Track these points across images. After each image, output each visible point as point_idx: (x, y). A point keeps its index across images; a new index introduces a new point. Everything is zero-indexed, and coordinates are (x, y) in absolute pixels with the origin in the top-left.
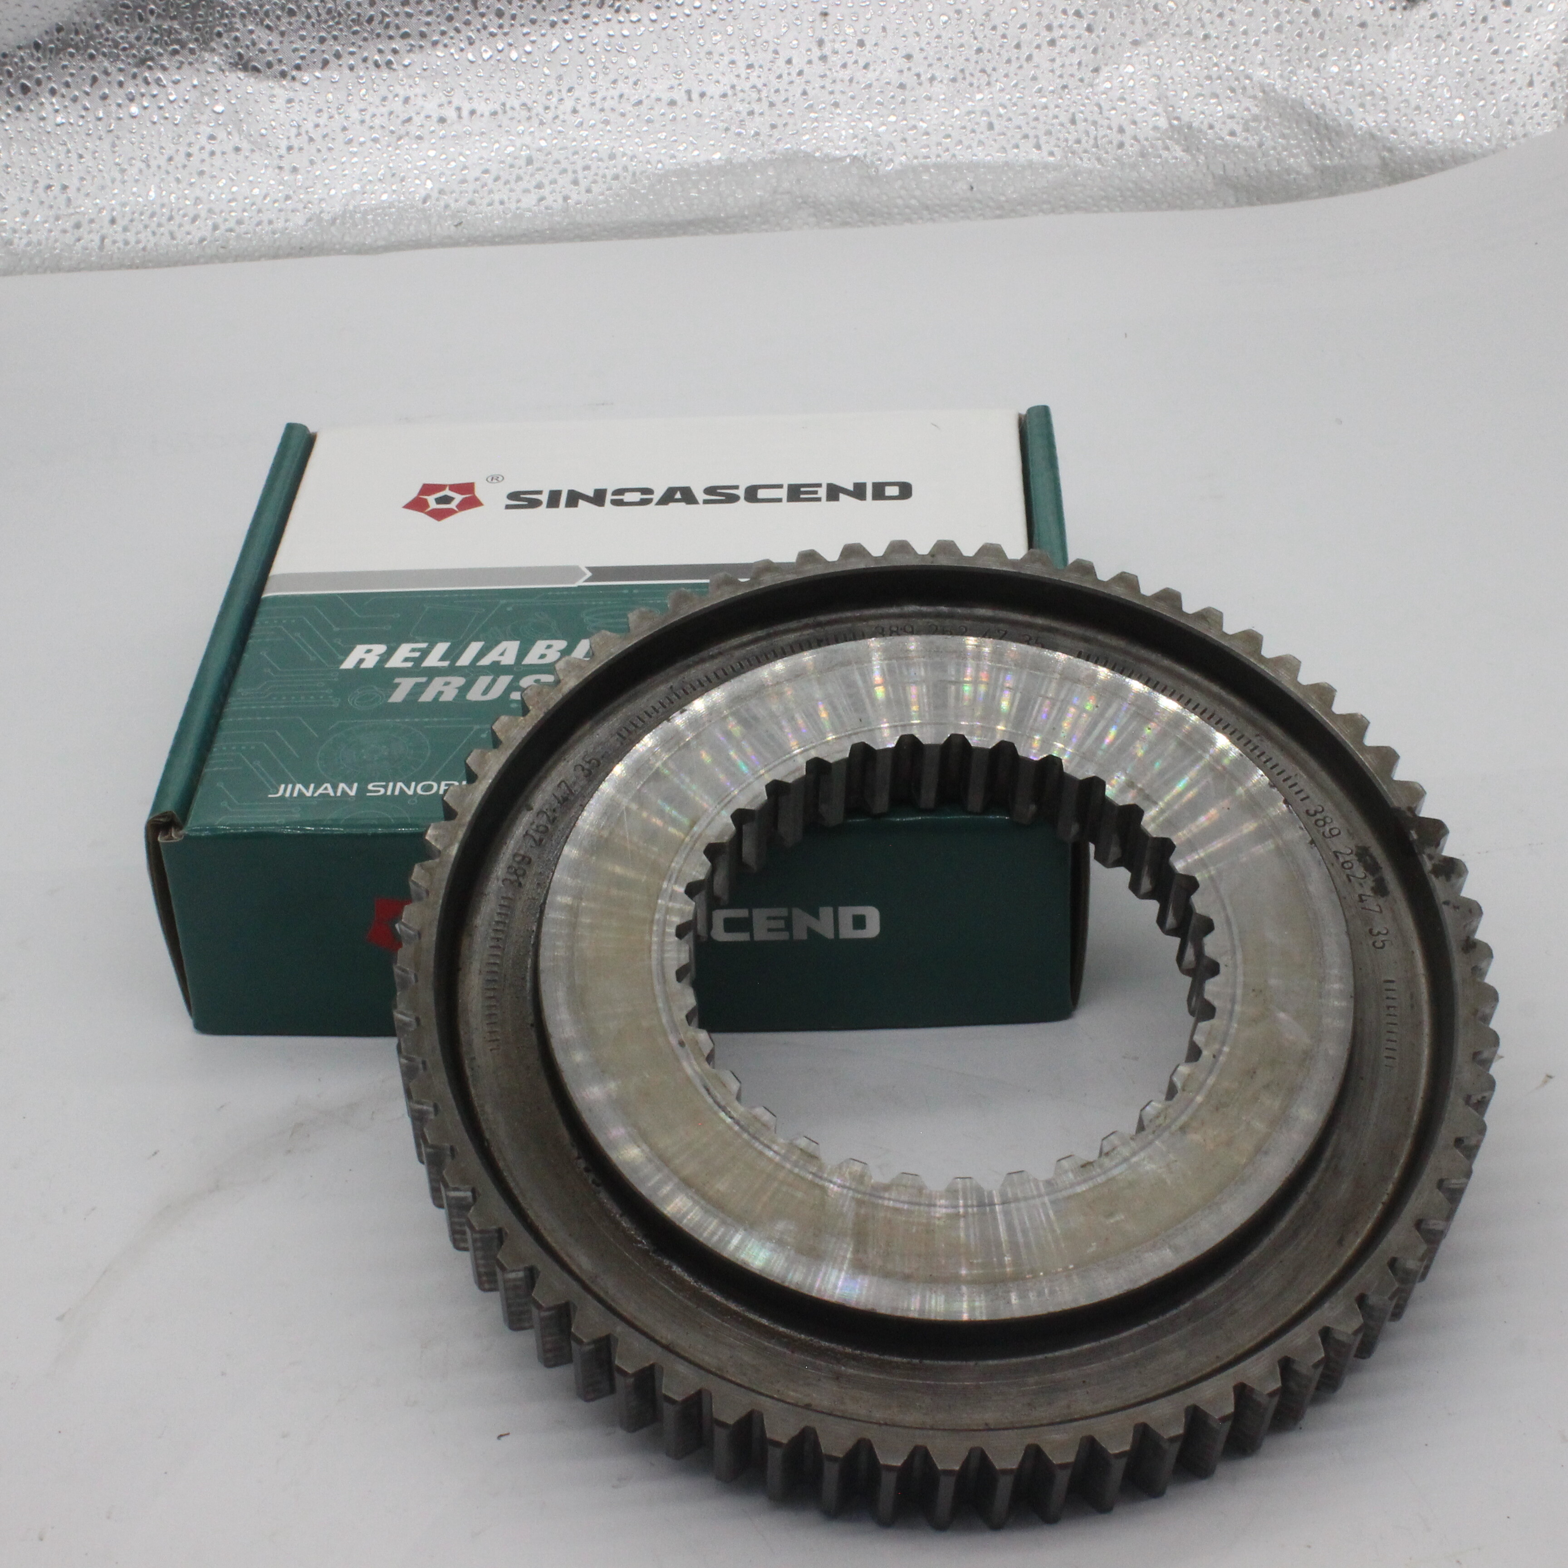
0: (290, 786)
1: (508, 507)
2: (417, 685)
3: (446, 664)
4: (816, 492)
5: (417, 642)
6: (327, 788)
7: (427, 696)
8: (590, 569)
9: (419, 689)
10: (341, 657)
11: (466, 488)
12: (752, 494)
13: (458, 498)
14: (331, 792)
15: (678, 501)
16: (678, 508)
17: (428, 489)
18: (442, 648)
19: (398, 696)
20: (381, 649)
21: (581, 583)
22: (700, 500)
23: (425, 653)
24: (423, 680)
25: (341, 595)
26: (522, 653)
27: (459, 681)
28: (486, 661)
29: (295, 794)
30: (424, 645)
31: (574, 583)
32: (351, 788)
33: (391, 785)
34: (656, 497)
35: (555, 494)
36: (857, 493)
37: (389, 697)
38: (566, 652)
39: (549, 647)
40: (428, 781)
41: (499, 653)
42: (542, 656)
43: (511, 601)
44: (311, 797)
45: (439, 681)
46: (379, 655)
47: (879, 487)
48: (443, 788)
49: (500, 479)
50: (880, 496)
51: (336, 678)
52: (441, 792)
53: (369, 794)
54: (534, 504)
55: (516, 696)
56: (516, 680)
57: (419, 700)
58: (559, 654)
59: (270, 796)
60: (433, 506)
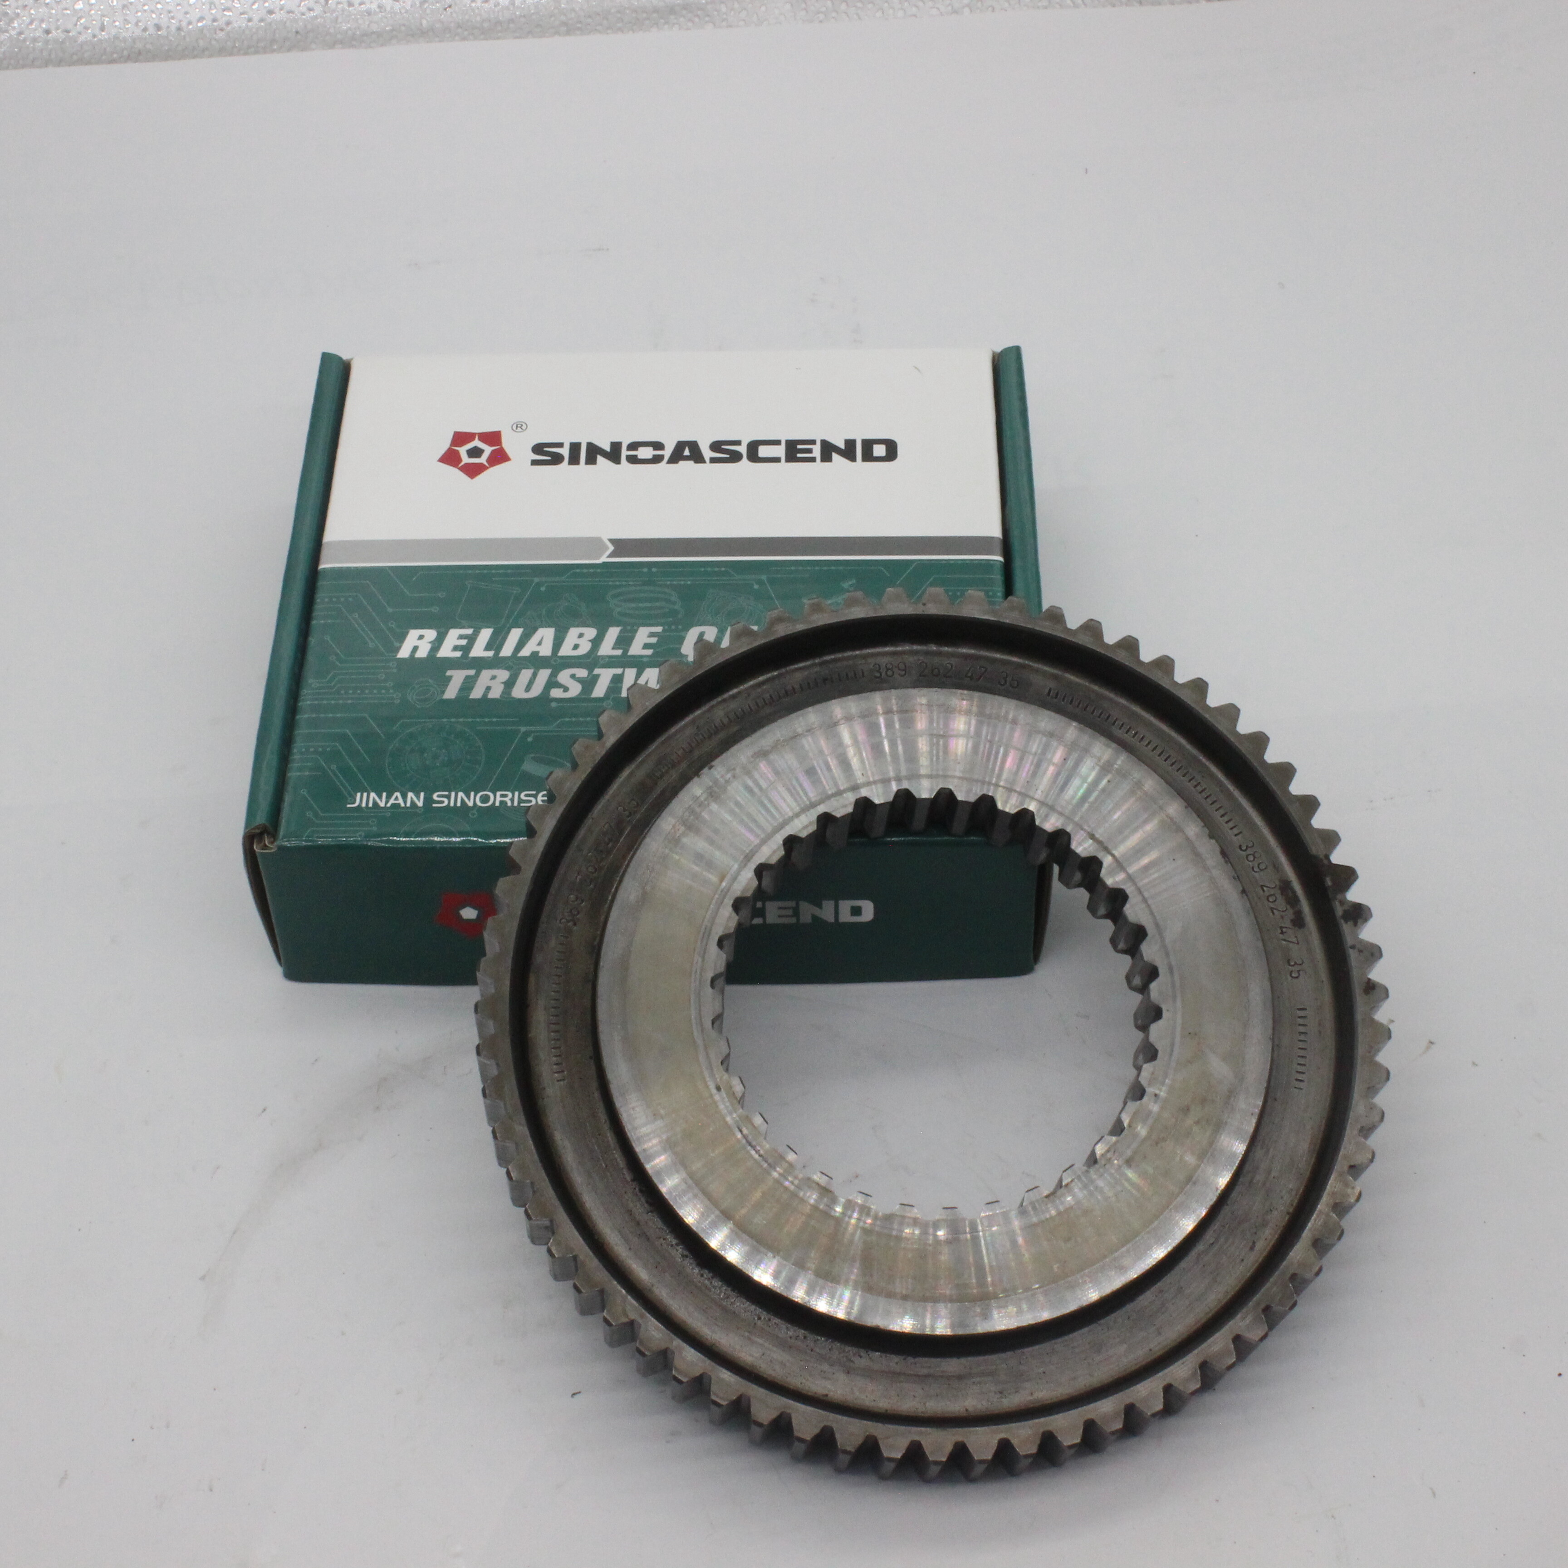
0: (365, 794)
1: (535, 463)
2: (467, 678)
3: (490, 654)
4: (810, 451)
5: (463, 627)
6: (397, 798)
7: (476, 693)
8: (611, 541)
9: (469, 682)
10: (397, 644)
11: (493, 438)
12: (753, 456)
13: (488, 450)
14: (401, 801)
15: (687, 458)
16: (686, 466)
17: (460, 438)
18: (486, 634)
19: (451, 693)
20: (431, 634)
21: (604, 559)
22: (707, 459)
23: (472, 639)
25: (389, 567)
26: (558, 643)
27: (503, 675)
28: (525, 652)
29: (370, 805)
30: (469, 631)
31: (598, 558)
32: (418, 798)
33: (453, 794)
34: (667, 453)
35: (575, 448)
36: (848, 452)
37: (443, 692)
38: (596, 642)
39: (581, 635)
40: (485, 791)
41: (538, 642)
42: (576, 647)
43: (544, 579)
44: (385, 807)
45: (486, 674)
46: (430, 642)
47: (868, 445)
48: (498, 799)
49: (524, 427)
50: (868, 456)
51: (395, 671)
52: (497, 804)
53: (434, 805)
54: (556, 459)
55: (556, 693)
56: (554, 675)
57: (471, 697)
58: (590, 644)
59: (349, 806)
60: (466, 459)
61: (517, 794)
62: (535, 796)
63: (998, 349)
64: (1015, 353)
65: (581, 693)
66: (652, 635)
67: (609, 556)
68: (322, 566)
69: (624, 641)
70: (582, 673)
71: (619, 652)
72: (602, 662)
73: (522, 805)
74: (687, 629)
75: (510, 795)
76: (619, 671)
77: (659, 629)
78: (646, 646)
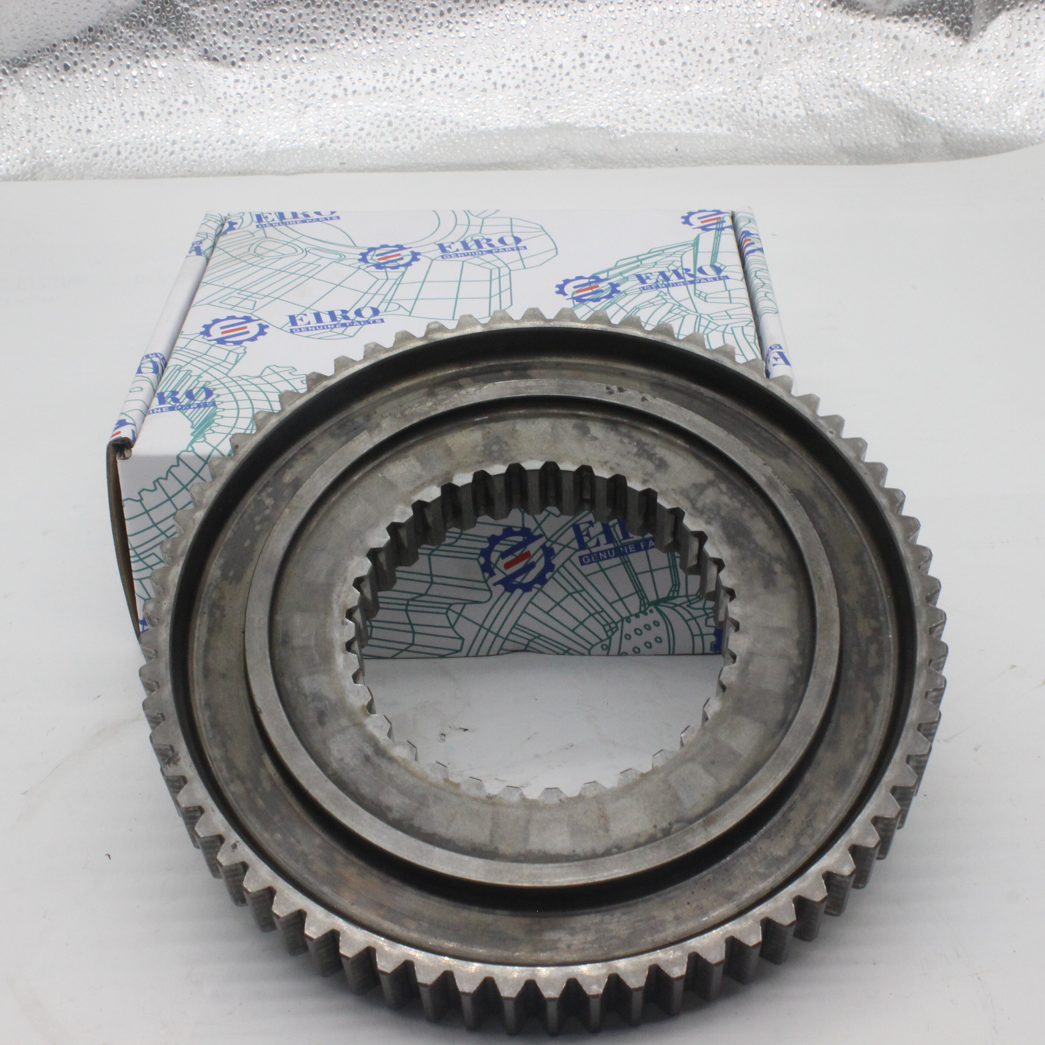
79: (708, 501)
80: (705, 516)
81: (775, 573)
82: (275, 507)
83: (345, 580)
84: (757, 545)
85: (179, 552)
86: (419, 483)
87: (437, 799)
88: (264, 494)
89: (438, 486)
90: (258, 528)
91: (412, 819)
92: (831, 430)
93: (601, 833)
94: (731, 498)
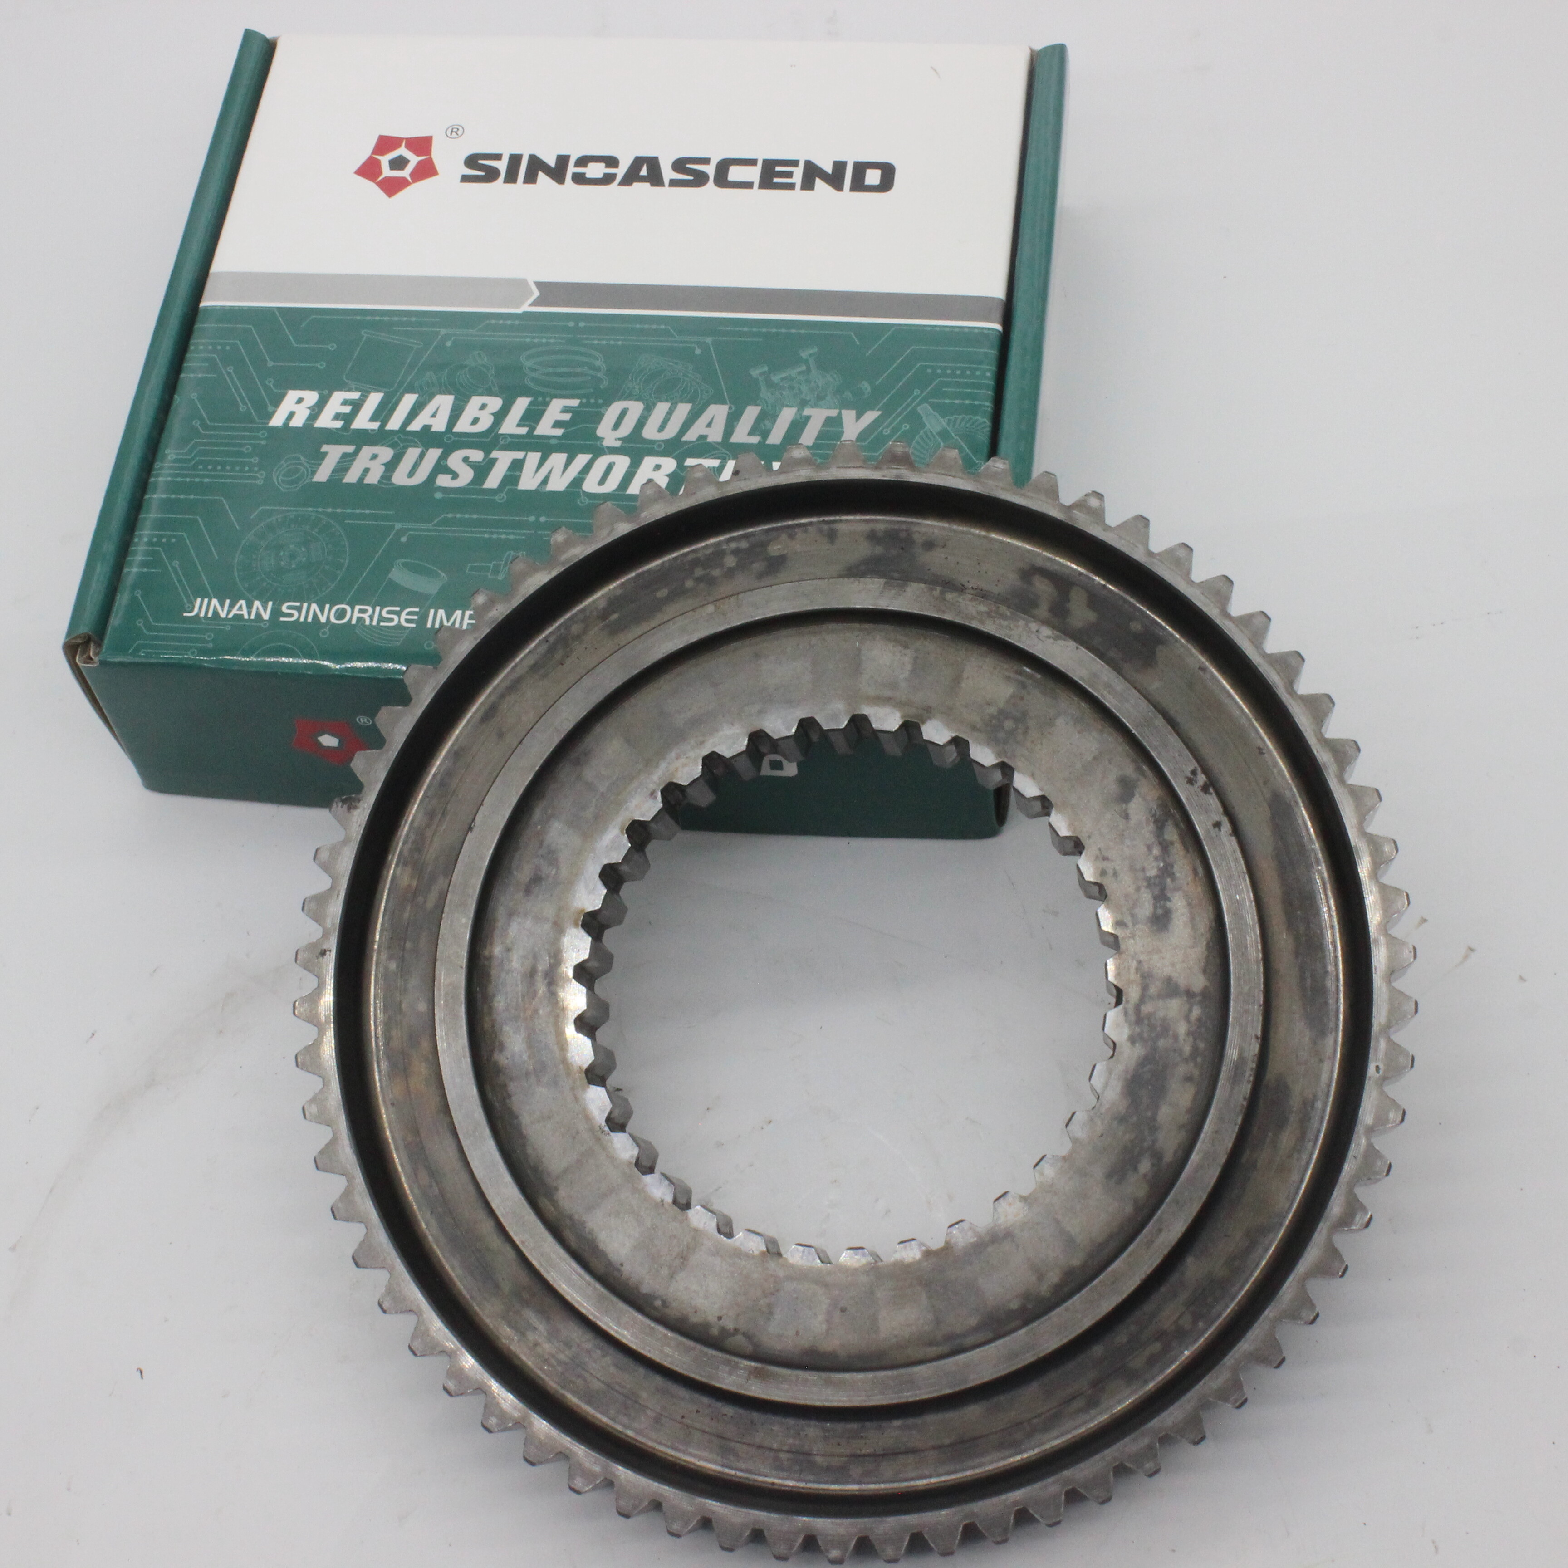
0: (206, 600)
1: (465, 179)
2: (345, 455)
3: (375, 426)
4: (789, 175)
5: (350, 390)
6: (241, 608)
7: (352, 477)
8: (539, 285)
9: (346, 461)
11: (422, 145)
12: (722, 180)
13: (414, 160)
14: (245, 612)
15: (643, 179)
16: (641, 188)
17: (385, 144)
18: (375, 399)
19: (323, 474)
20: (311, 397)
21: (526, 308)
22: (667, 182)
23: (357, 406)
24: (350, 449)
25: (279, 307)
26: (455, 415)
27: (386, 453)
28: (416, 425)
29: (210, 615)
30: (355, 395)
31: (518, 307)
32: (265, 608)
33: (305, 605)
34: (620, 172)
35: (515, 160)
36: (835, 179)
37: (314, 473)
38: (500, 416)
39: (483, 407)
40: (342, 604)
41: (432, 413)
42: (475, 421)
43: (450, 331)
44: (226, 619)
45: (367, 451)
46: (309, 408)
47: (861, 168)
48: (356, 614)
49: (460, 133)
50: (859, 185)
51: (263, 442)
52: (354, 622)
53: (282, 619)
54: (491, 175)
55: (443, 481)
56: (444, 456)
57: (345, 481)
58: (492, 418)
59: (185, 614)
60: (387, 172)
61: (378, 609)
62: (398, 614)
63: (1038, 47)
64: (1058, 53)
65: (473, 482)
66: (566, 410)
67: (532, 305)
68: (203, 304)
69: (532, 417)
70: (477, 456)
71: (523, 431)
72: (502, 443)
73: (382, 624)
74: (608, 403)
75: (370, 609)
76: (519, 455)
77: (575, 403)
78: (557, 424)
79: (1161, 1014)
80: (1138, 1030)
81: (1135, 1169)
82: (730, 573)
83: (702, 743)
84: (1154, 1118)
85: (564, 557)
86: (888, 693)
87: (555, 1083)
88: (733, 545)
89: (902, 717)
90: (689, 584)
91: (511, 1079)
92: (1381, 1066)
93: (665, 1271)
94: (1189, 1033)
